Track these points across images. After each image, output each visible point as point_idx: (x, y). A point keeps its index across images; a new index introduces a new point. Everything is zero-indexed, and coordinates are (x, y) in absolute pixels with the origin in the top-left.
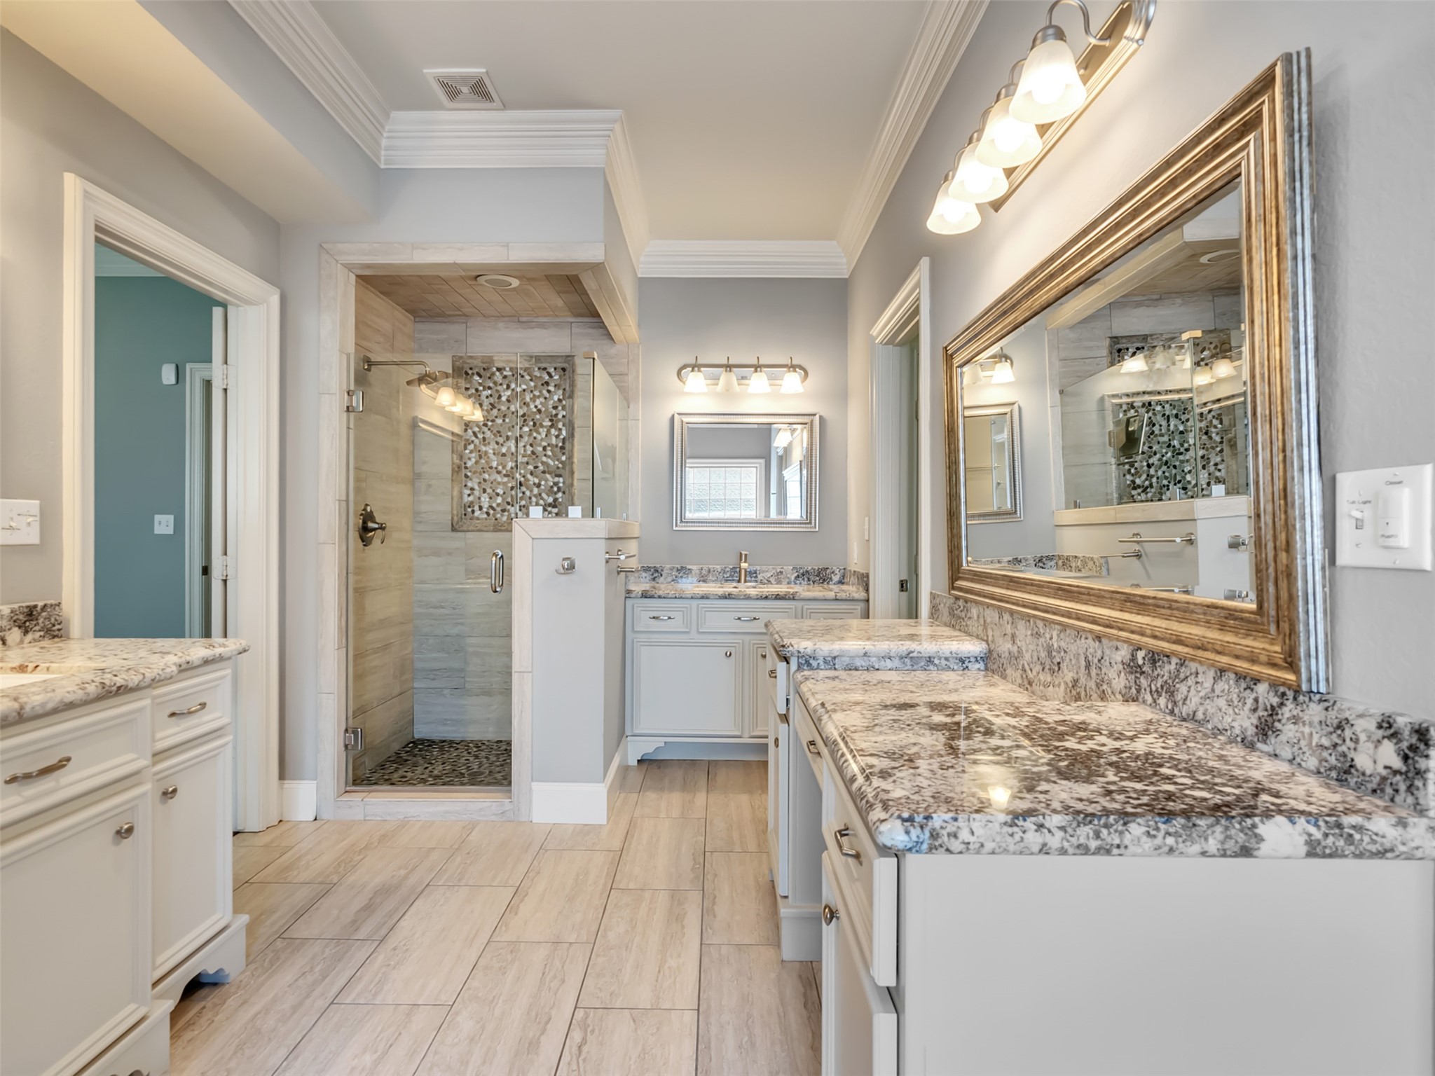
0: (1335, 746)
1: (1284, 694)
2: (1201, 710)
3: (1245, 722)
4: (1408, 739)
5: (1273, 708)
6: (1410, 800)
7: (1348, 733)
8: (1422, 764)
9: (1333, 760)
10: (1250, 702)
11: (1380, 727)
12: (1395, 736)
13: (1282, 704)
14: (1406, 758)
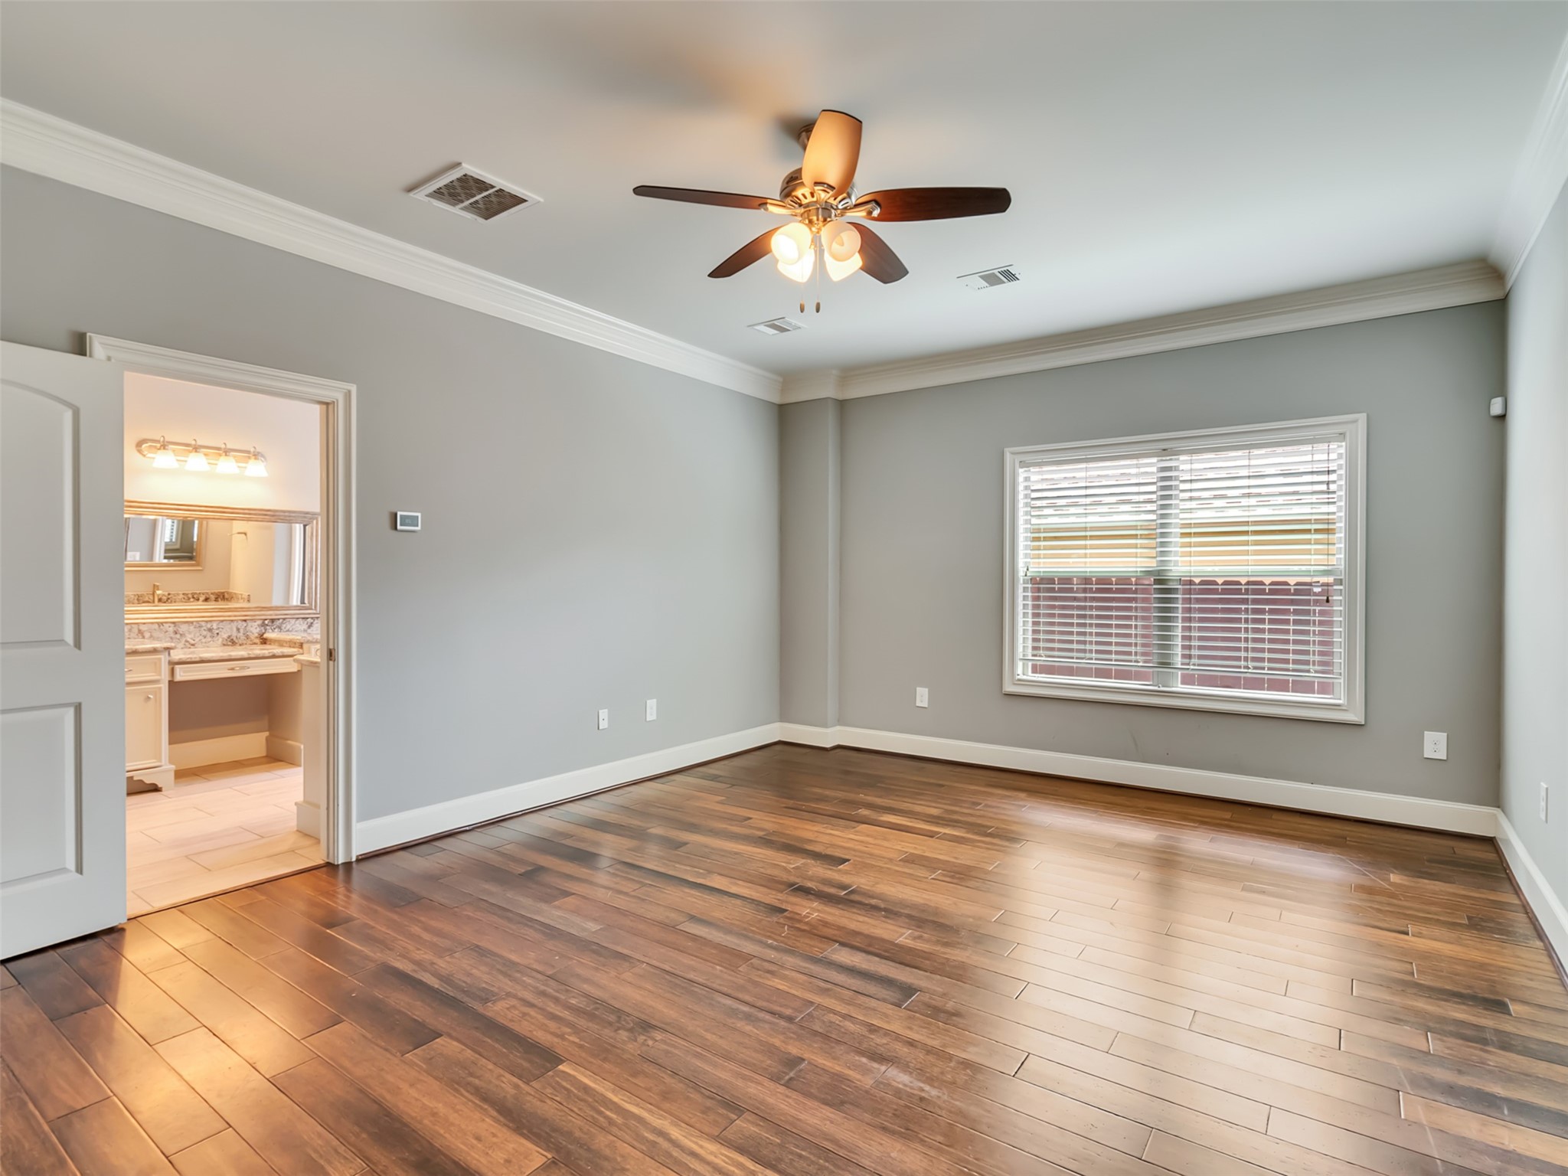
2: (291, 628)
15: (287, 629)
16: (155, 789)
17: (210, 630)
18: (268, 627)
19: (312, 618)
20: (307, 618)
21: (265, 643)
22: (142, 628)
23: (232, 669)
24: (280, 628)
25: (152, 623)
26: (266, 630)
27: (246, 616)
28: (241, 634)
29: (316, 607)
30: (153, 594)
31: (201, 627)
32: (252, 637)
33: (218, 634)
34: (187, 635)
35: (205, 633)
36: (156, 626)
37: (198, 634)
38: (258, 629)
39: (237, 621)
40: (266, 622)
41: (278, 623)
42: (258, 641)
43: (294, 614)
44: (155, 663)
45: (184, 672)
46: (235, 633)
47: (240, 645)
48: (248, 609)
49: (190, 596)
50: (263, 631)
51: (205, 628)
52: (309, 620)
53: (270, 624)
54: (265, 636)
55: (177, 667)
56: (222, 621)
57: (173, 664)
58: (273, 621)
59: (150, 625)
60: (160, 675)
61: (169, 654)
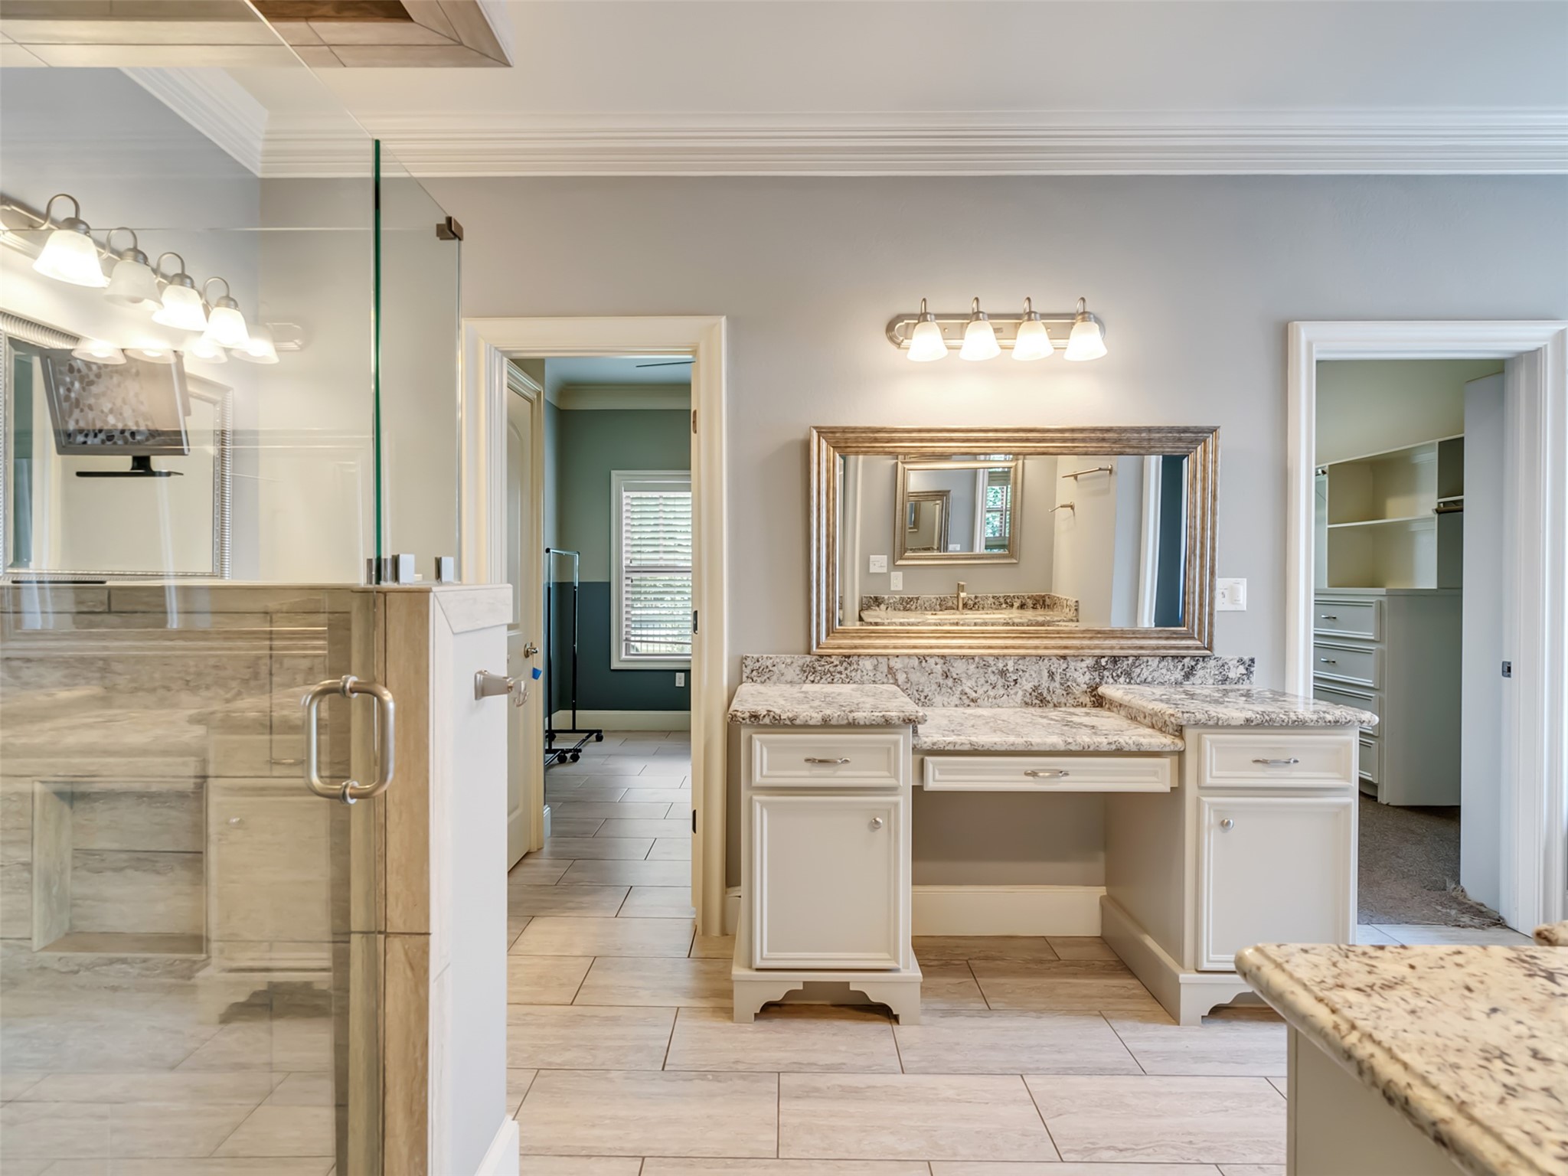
0: (1221, 673)
1: (1198, 660)
2: (1150, 677)
3: (1178, 675)
4: (1248, 663)
5: (1192, 666)
6: (1248, 681)
7: (1226, 667)
8: (1252, 669)
9: (1220, 678)
10: (1180, 667)
11: (1238, 662)
12: (1243, 663)
13: (1196, 665)
14: (1247, 669)
15: (1143, 677)
16: (884, 1013)
17: (1003, 673)
18: (1106, 673)
19: (1193, 657)
20: (1184, 657)
21: (1101, 705)
22: (896, 664)
23: (1034, 774)
24: (1128, 674)
25: (909, 656)
26: (1102, 678)
27: (1066, 648)
28: (1057, 685)
29: (1200, 632)
30: (958, 597)
31: (987, 666)
32: (1077, 691)
33: (1016, 681)
34: (964, 681)
35: (993, 678)
36: (916, 662)
37: (982, 680)
38: (1088, 676)
39: (1050, 658)
40: (1103, 662)
41: (1125, 665)
42: (1086, 699)
43: (1158, 648)
44: (889, 750)
45: (942, 772)
46: (1045, 682)
47: (1055, 706)
48: (1071, 635)
49: (1002, 600)
50: (1098, 680)
51: (994, 669)
52: (1186, 660)
53: (1109, 666)
54: (1101, 690)
55: (930, 760)
56: (1024, 657)
57: (923, 754)
58: (1115, 660)
59: (906, 660)
60: (896, 776)
61: (915, 732)
